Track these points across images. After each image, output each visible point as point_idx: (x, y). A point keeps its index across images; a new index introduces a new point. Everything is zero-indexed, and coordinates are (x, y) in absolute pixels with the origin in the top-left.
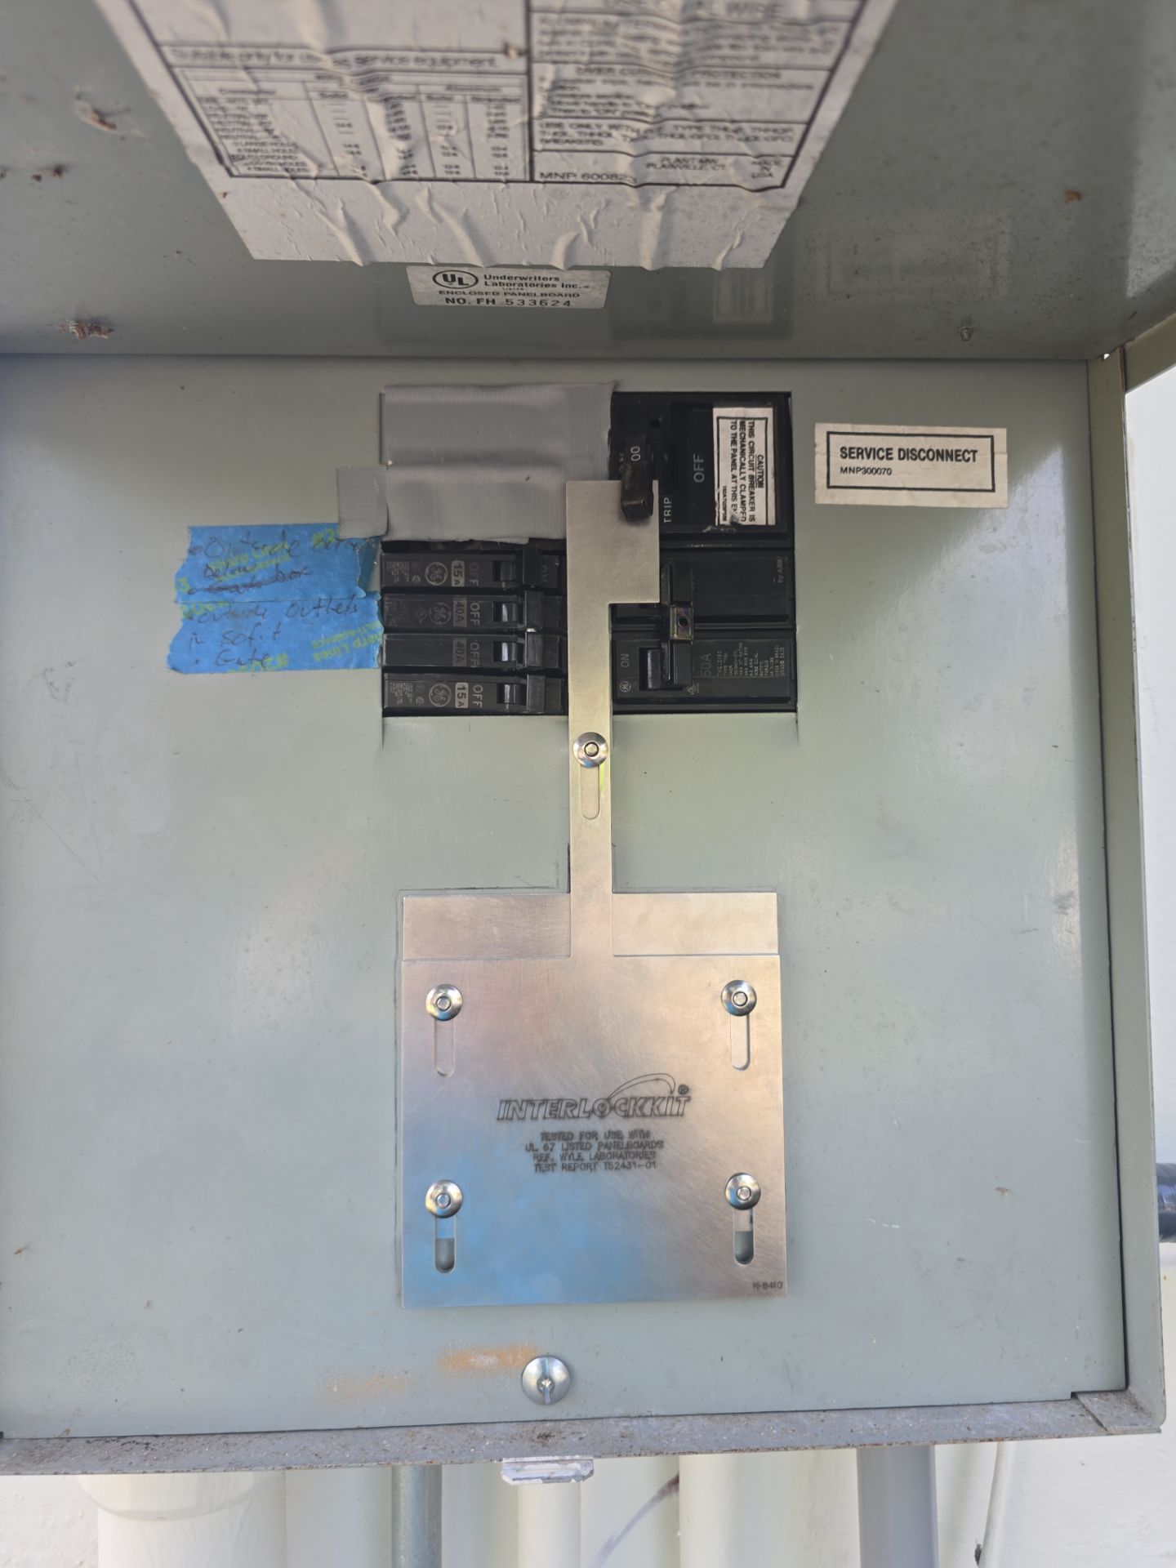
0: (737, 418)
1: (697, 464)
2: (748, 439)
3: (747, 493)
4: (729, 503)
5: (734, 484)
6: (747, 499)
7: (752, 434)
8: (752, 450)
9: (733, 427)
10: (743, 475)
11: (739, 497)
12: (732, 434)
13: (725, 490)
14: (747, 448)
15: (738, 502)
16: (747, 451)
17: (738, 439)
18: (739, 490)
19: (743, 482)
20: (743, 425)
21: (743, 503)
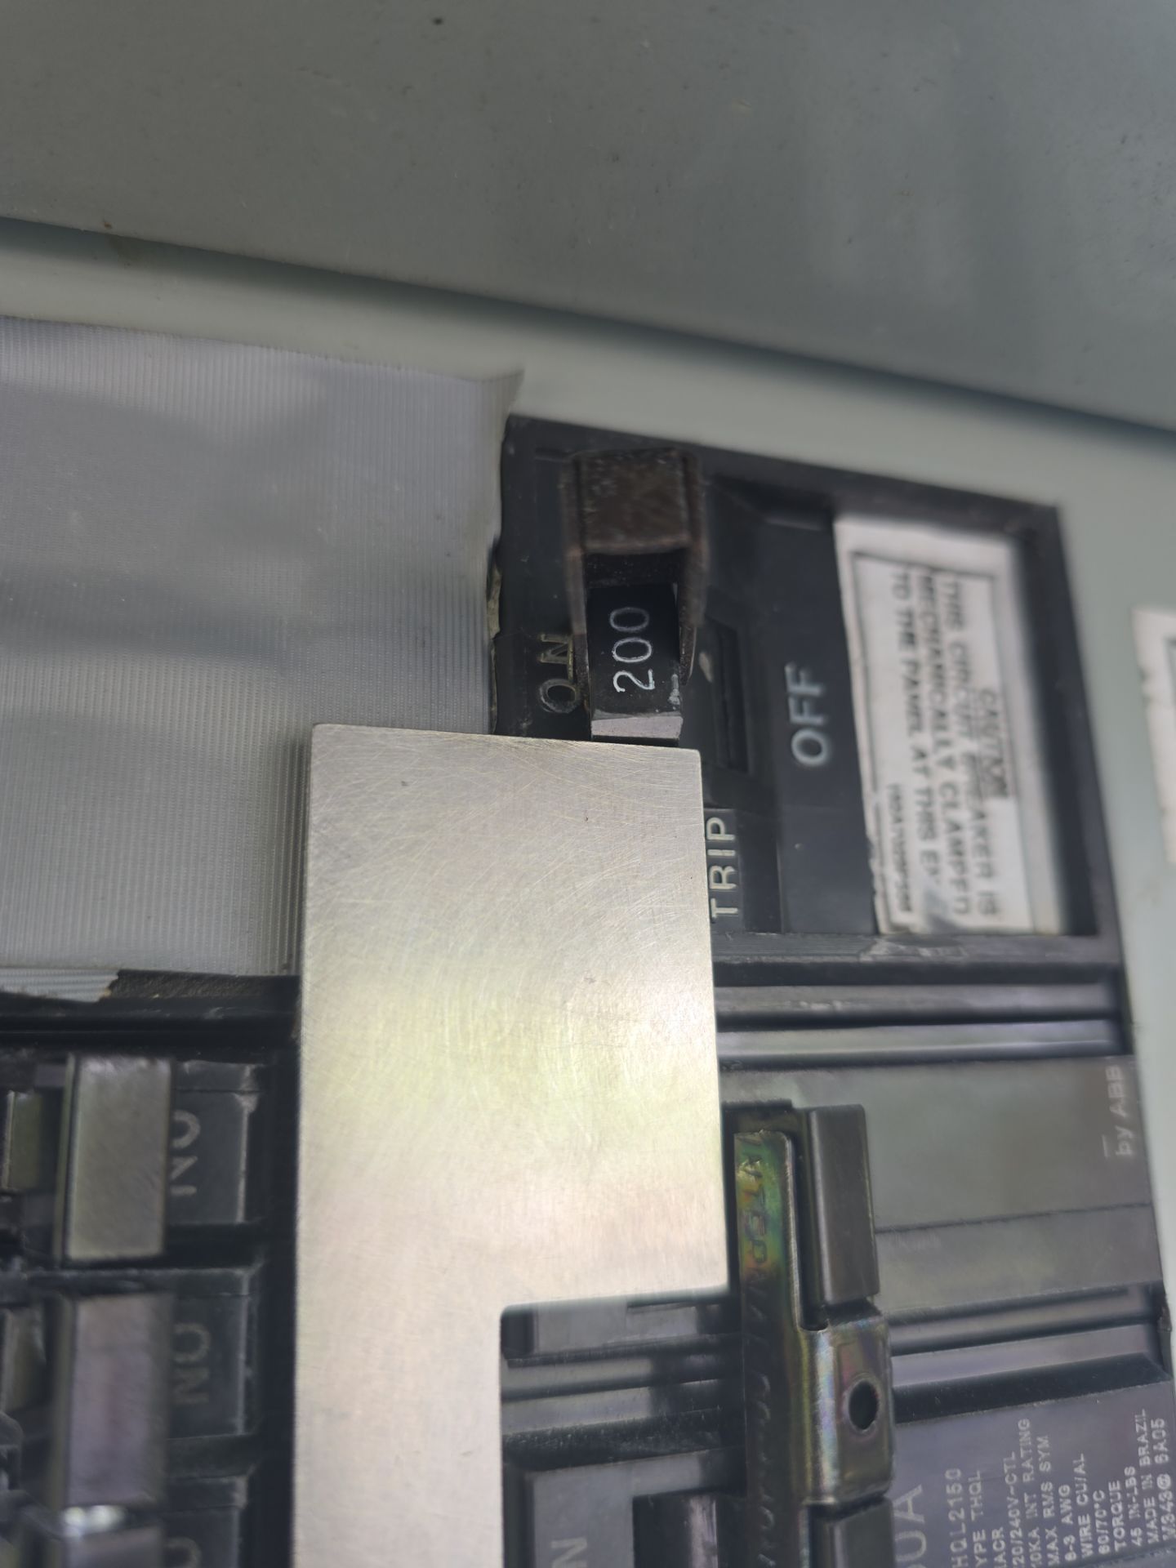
0: (910, 564)
1: (801, 699)
2: (949, 635)
3: (963, 815)
4: (916, 847)
5: (920, 782)
6: (968, 836)
7: (958, 617)
8: (965, 673)
9: (903, 588)
10: (945, 752)
11: (941, 826)
12: (901, 613)
13: (897, 799)
14: (948, 660)
15: (941, 845)
16: (951, 673)
17: (920, 629)
18: (939, 801)
19: (946, 775)
20: (929, 587)
21: (957, 849)
